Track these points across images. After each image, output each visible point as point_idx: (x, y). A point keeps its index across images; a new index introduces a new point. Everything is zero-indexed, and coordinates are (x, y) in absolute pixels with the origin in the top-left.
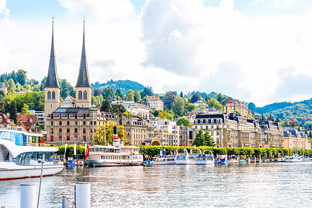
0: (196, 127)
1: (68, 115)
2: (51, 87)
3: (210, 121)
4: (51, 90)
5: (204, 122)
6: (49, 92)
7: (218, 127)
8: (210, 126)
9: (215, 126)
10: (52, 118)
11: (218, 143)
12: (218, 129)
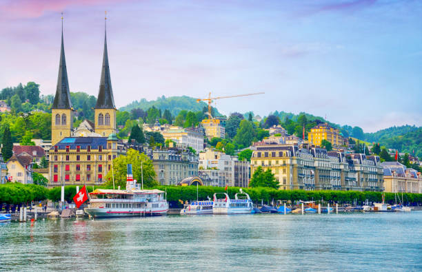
0: (256, 163)
1: (78, 146)
2: (60, 108)
3: (274, 155)
4: (61, 112)
5: (266, 155)
6: (58, 116)
7: (284, 162)
8: (273, 162)
9: (281, 162)
10: (56, 151)
11: (284, 183)
12: (284, 165)
